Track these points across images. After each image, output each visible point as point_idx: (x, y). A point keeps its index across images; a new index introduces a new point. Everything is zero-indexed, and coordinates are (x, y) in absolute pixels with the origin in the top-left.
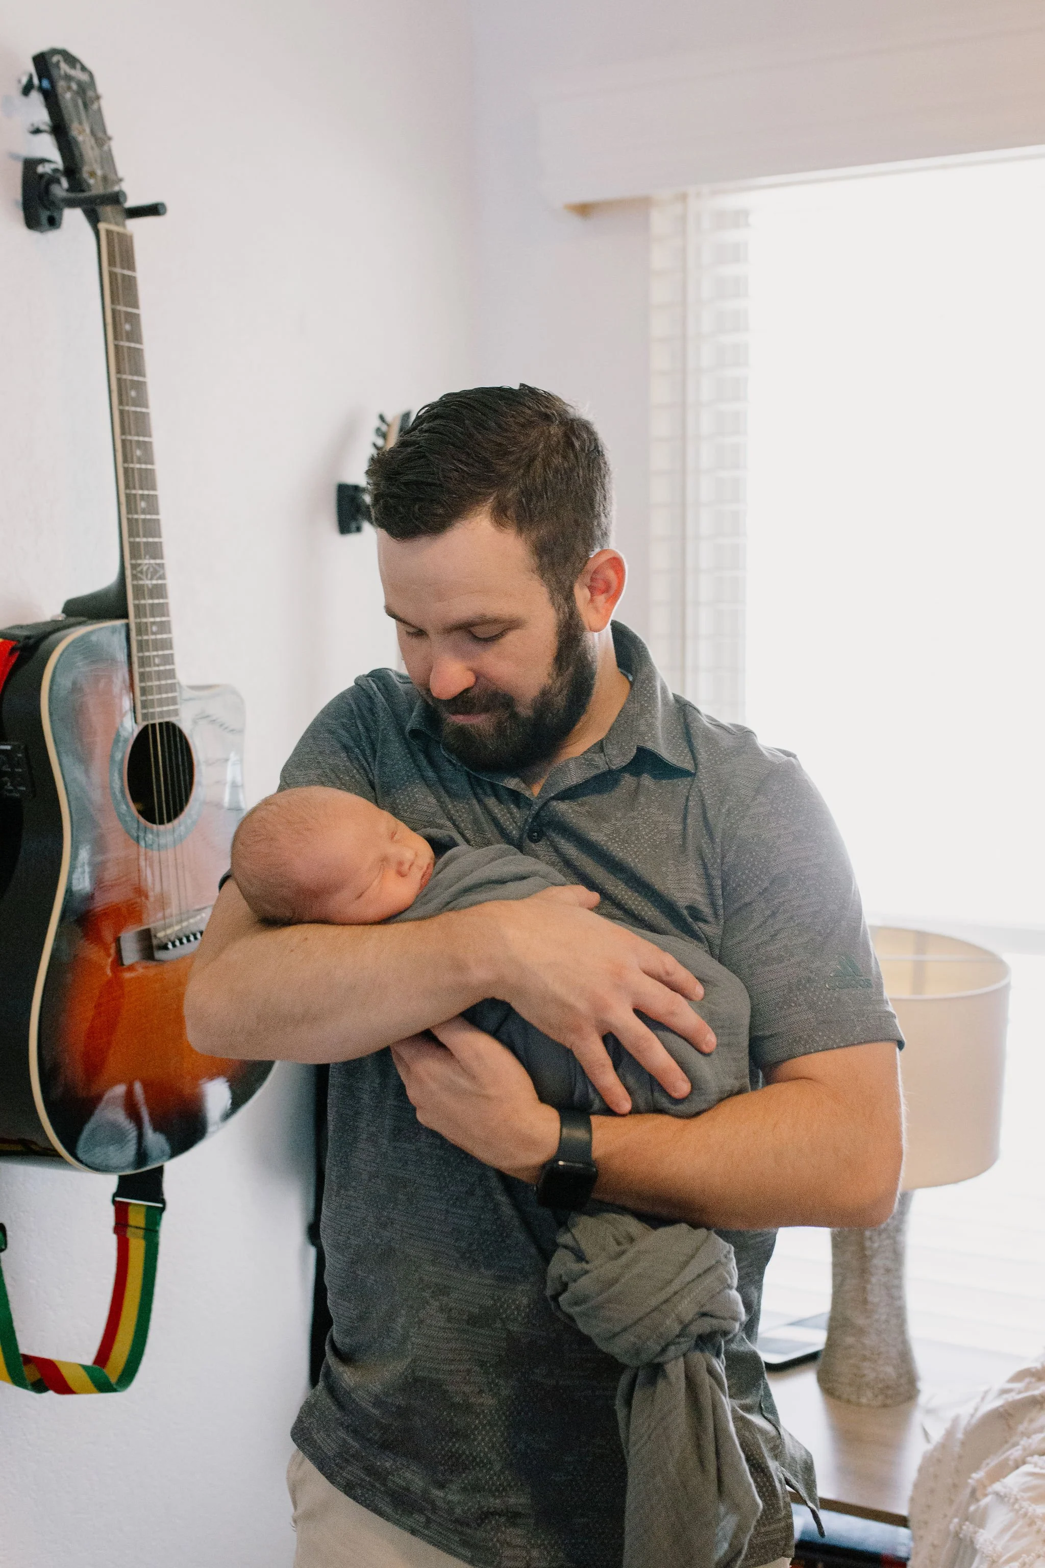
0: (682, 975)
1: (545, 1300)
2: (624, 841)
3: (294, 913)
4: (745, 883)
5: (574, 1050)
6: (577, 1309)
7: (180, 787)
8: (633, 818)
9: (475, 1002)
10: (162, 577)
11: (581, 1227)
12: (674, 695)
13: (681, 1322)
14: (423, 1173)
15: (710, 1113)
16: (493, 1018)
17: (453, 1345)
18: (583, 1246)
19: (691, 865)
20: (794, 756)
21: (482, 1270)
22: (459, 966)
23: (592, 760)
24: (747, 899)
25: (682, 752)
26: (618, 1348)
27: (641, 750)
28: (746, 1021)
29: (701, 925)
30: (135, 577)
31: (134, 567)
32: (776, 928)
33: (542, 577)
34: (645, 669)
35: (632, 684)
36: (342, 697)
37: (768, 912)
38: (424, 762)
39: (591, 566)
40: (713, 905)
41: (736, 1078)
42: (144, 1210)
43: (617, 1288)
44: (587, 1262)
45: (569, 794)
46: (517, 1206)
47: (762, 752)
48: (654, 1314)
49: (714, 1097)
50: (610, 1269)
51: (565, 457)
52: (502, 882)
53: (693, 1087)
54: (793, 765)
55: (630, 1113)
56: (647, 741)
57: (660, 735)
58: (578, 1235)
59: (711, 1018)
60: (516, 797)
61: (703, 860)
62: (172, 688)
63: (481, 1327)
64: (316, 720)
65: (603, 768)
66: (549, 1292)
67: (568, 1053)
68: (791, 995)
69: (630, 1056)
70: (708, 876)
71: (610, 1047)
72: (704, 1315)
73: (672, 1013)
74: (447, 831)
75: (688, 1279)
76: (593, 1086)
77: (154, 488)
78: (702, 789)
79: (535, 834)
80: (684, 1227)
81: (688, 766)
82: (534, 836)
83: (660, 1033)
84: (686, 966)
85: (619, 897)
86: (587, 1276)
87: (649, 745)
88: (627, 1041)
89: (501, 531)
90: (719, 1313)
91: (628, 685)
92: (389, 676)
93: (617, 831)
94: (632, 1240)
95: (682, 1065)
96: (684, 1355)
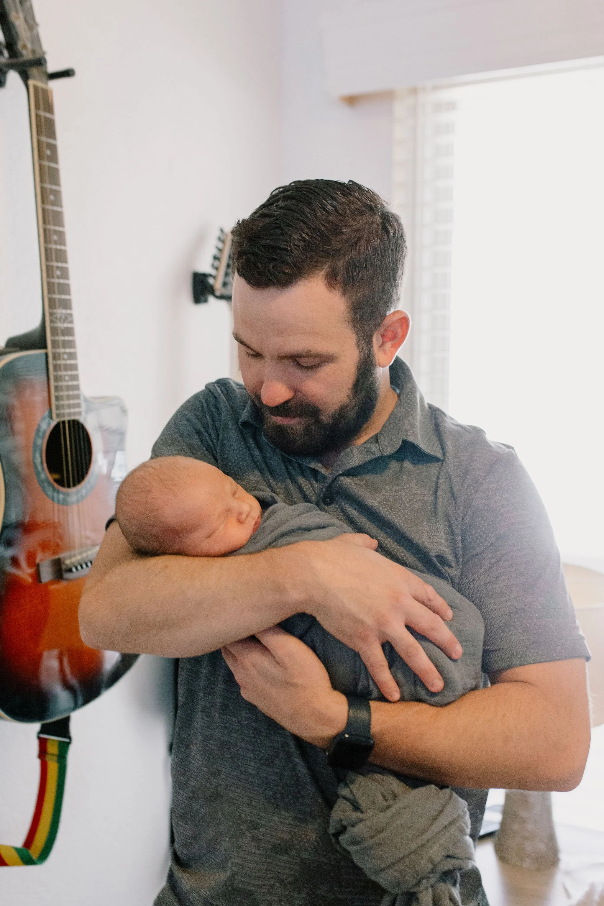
0: (439, 602)
1: (328, 835)
2: (391, 507)
3: (161, 546)
4: (477, 538)
5: (361, 654)
6: (355, 848)
7: (82, 463)
8: (397, 491)
9: (289, 616)
10: (71, 322)
11: (356, 783)
12: (429, 404)
13: (432, 862)
14: (242, 739)
15: (456, 703)
16: (301, 627)
17: (261, 867)
18: (359, 800)
19: (440, 526)
20: (513, 448)
21: (283, 813)
22: (280, 589)
23: (370, 448)
24: (479, 550)
25: (434, 444)
26: (383, 880)
27: (405, 443)
28: (481, 637)
29: (447, 568)
30: (52, 321)
31: (51, 314)
32: (499, 571)
33: (354, 326)
34: (409, 385)
35: (399, 396)
36: (196, 396)
37: (494, 561)
38: (252, 444)
39: (387, 321)
40: (456, 555)
41: (473, 678)
42: (57, 743)
43: (384, 835)
44: (362, 812)
45: (352, 473)
46: (310, 767)
47: (490, 445)
48: (412, 856)
49: (461, 693)
50: (381, 819)
51: (382, 240)
52: (308, 529)
53: (445, 686)
54: (513, 455)
55: (399, 701)
56: (409, 436)
57: (419, 431)
58: (355, 791)
59: (459, 634)
60: (315, 473)
61: (449, 521)
62: (78, 397)
63: (282, 854)
64: (178, 412)
65: (378, 454)
66: (331, 831)
67: (356, 655)
68: (511, 622)
69: (401, 659)
70: (452, 533)
71: (387, 653)
72: (449, 857)
73: (433, 629)
74: (266, 494)
75: (439, 829)
76: (373, 680)
77: (66, 261)
78: (449, 471)
79: (328, 500)
80: (433, 787)
81: (438, 454)
82: (327, 501)
83: (424, 643)
84: (441, 595)
85: (388, 546)
86: (363, 823)
87: (411, 439)
88: (400, 649)
89: (330, 291)
90: (459, 856)
91: (396, 396)
92: (229, 383)
93: (386, 499)
94: (395, 796)
95: (438, 667)
96: (432, 886)
